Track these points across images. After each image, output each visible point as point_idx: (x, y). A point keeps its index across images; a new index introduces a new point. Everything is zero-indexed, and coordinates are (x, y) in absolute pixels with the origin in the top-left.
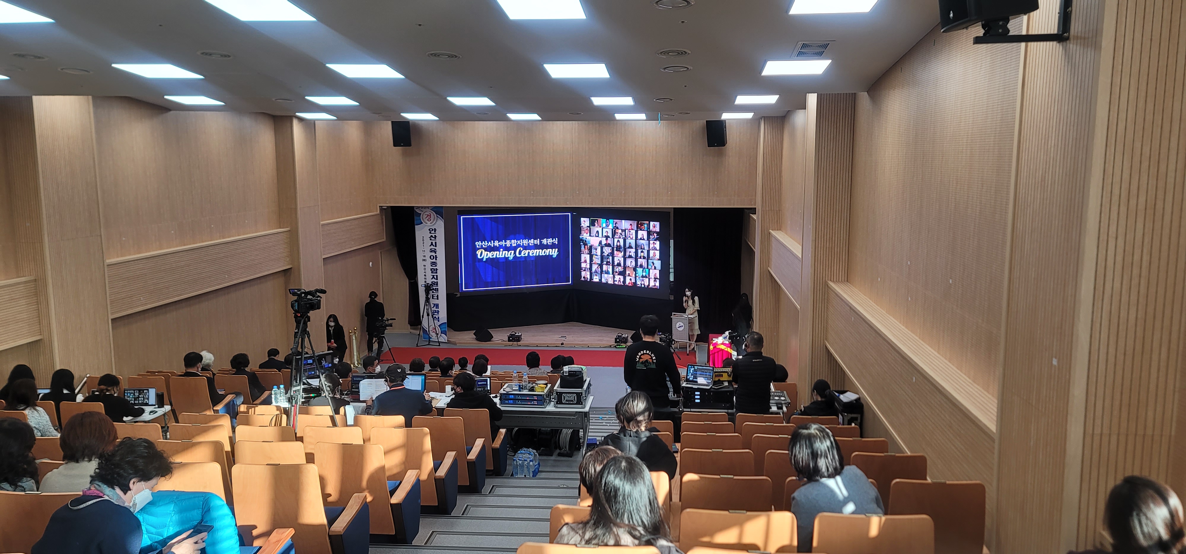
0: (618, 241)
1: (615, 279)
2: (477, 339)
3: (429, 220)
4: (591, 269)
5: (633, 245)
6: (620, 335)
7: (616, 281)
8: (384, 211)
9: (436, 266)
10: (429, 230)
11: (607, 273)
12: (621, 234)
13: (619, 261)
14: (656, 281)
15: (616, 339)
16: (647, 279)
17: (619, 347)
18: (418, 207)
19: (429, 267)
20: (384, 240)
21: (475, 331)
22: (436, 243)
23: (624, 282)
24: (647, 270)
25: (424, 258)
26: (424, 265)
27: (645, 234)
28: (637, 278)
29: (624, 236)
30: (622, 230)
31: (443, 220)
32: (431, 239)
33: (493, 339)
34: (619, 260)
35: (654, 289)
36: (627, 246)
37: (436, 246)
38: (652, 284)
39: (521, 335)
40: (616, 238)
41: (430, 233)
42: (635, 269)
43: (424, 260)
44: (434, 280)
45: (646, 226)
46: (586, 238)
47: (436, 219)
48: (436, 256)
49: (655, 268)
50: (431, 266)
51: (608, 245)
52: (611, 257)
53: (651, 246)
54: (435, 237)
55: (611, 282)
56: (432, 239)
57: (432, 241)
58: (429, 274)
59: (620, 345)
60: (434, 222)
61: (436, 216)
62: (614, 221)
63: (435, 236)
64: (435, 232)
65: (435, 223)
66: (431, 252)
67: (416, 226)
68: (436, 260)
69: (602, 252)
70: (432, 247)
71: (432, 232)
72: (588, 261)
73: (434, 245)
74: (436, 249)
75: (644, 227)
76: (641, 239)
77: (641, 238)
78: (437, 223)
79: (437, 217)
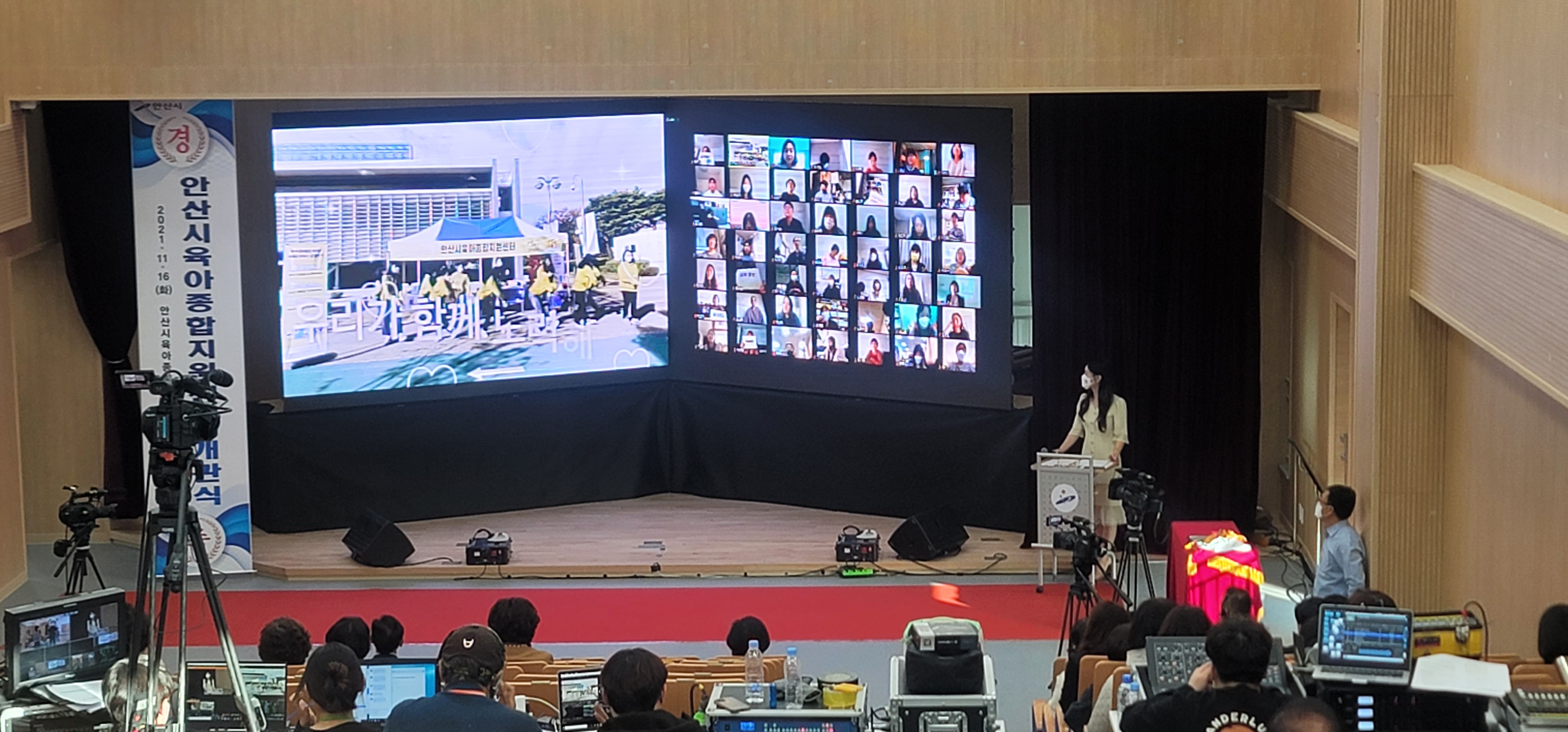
0: (829, 212)
1: (819, 343)
2: (357, 558)
3: (183, 148)
4: (730, 309)
5: (883, 225)
6: (850, 532)
7: (823, 349)
8: (24, 116)
9: (209, 308)
10: (183, 182)
11: (791, 321)
12: (838, 187)
13: (832, 282)
14: (964, 349)
15: (839, 548)
16: (934, 341)
17: (850, 573)
18: (143, 106)
19: (181, 313)
20: (27, 219)
21: (346, 531)
22: (206, 227)
23: (852, 351)
24: (934, 309)
25: (164, 283)
26: (162, 309)
27: (923, 186)
28: (897, 337)
29: (849, 196)
30: (840, 173)
31: (233, 149)
32: (189, 216)
33: (412, 558)
34: (832, 277)
35: (956, 375)
36: (861, 226)
37: (207, 240)
38: (950, 358)
39: (510, 540)
40: (820, 201)
41: (187, 193)
42: (889, 308)
43: (163, 290)
44: (199, 358)
45: (927, 158)
46: (713, 204)
47: (206, 146)
48: (207, 273)
49: (961, 304)
50: (191, 309)
51: (789, 226)
52: (802, 269)
53: (947, 227)
54: (205, 207)
55: (803, 352)
56: (194, 213)
57: (192, 222)
58: (182, 340)
59: (853, 568)
60: (202, 155)
61: (206, 135)
62: (811, 144)
63: (204, 202)
64: (204, 189)
65: (205, 158)
66: (190, 259)
67: (135, 171)
68: (208, 287)
69: (771, 250)
70: (193, 242)
71: (192, 191)
72: (722, 282)
73: (201, 234)
74: (206, 251)
75: (921, 162)
76: (909, 204)
77: (910, 200)
78: (211, 158)
79: (211, 136)
